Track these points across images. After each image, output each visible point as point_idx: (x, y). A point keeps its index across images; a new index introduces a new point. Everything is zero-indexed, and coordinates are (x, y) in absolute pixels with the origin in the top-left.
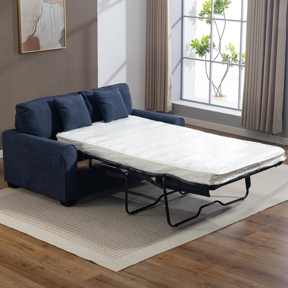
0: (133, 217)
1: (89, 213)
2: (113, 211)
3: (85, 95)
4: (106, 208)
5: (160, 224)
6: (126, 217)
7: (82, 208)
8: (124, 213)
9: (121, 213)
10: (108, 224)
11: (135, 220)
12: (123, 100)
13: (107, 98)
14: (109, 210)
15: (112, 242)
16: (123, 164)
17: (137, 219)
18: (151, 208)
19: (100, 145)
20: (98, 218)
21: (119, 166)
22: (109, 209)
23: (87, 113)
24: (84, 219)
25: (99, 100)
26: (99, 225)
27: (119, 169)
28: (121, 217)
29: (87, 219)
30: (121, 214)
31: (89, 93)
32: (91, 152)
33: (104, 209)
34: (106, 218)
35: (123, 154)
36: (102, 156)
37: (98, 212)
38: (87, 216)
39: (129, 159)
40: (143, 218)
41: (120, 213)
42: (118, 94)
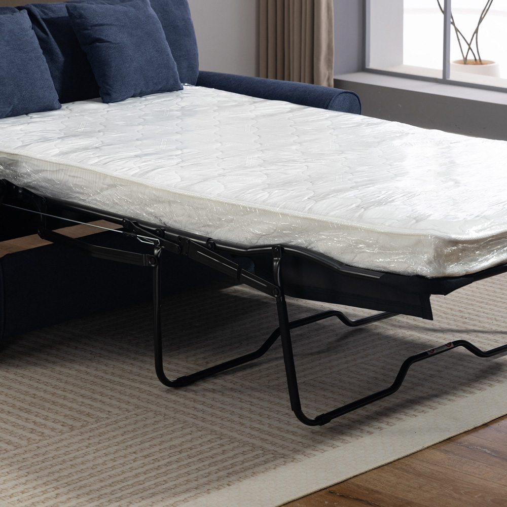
0: (181, 397)
1: (36, 385)
2: (117, 379)
3: (39, 17)
4: (96, 370)
5: (269, 417)
6: (158, 396)
7: (15, 370)
8: (150, 385)
9: (141, 383)
10: (94, 420)
11: (186, 406)
12: (164, 35)
13: (111, 25)
14: (102, 374)
15: (97, 478)
16: (146, 220)
17: (195, 401)
18: (244, 368)
19: (72, 160)
20: (61, 401)
21: (131, 225)
22: (105, 372)
23: (43, 68)
24: (13, 406)
25: (87, 32)
26: (60, 421)
27: (133, 234)
28: (138, 398)
29: (22, 405)
30: (142, 386)
31: (53, 12)
32: (43, 184)
33: (87, 373)
34: (89, 402)
35: (147, 187)
36: (78, 195)
37: (66, 382)
38: (27, 393)
39: (163, 202)
40: (213, 399)
41: (137, 385)
42: (149, 17)
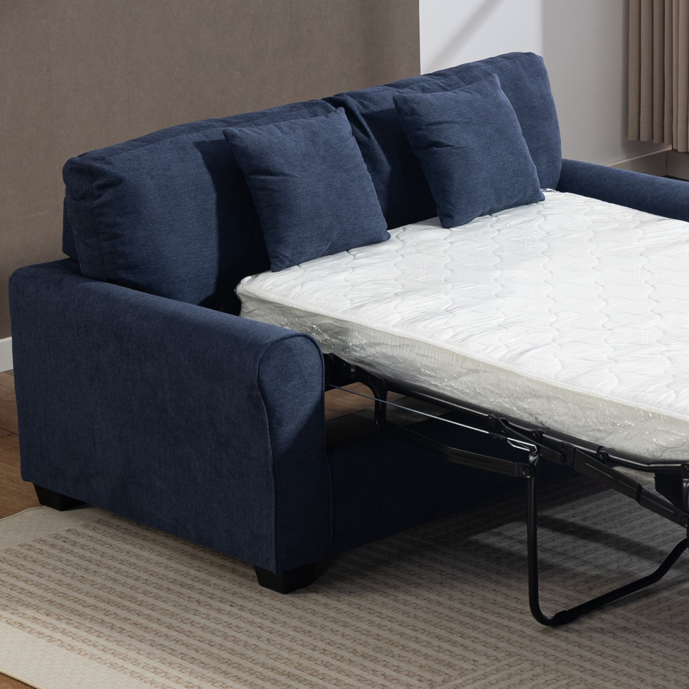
0: (561, 640)
1: (377, 620)
2: (478, 613)
3: (357, 112)
4: (451, 598)
5: (675, 670)
6: (533, 639)
7: (348, 598)
8: (522, 622)
9: (510, 618)
10: (457, 673)
11: (569, 653)
12: (520, 130)
13: (452, 122)
14: (459, 606)
16: (518, 416)
17: (580, 646)
18: (638, 598)
19: (419, 333)
20: (413, 645)
21: (499, 424)
22: (462, 602)
23: (368, 190)
24: (355, 652)
25: (420, 132)
26: (415, 675)
27: (502, 437)
28: (508, 641)
29: (365, 650)
30: (512, 624)
31: (375, 103)
32: (382, 361)
33: (440, 604)
34: (446, 646)
36: (428, 379)
37: (415, 617)
38: (368, 633)
39: (540, 397)
40: (603, 643)
41: (505, 622)
42: (500, 105)
